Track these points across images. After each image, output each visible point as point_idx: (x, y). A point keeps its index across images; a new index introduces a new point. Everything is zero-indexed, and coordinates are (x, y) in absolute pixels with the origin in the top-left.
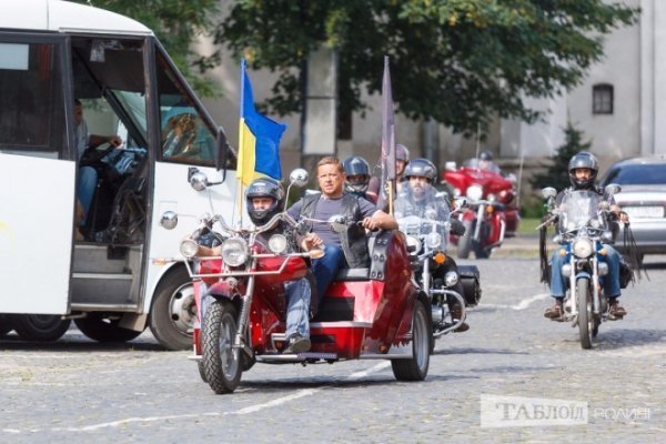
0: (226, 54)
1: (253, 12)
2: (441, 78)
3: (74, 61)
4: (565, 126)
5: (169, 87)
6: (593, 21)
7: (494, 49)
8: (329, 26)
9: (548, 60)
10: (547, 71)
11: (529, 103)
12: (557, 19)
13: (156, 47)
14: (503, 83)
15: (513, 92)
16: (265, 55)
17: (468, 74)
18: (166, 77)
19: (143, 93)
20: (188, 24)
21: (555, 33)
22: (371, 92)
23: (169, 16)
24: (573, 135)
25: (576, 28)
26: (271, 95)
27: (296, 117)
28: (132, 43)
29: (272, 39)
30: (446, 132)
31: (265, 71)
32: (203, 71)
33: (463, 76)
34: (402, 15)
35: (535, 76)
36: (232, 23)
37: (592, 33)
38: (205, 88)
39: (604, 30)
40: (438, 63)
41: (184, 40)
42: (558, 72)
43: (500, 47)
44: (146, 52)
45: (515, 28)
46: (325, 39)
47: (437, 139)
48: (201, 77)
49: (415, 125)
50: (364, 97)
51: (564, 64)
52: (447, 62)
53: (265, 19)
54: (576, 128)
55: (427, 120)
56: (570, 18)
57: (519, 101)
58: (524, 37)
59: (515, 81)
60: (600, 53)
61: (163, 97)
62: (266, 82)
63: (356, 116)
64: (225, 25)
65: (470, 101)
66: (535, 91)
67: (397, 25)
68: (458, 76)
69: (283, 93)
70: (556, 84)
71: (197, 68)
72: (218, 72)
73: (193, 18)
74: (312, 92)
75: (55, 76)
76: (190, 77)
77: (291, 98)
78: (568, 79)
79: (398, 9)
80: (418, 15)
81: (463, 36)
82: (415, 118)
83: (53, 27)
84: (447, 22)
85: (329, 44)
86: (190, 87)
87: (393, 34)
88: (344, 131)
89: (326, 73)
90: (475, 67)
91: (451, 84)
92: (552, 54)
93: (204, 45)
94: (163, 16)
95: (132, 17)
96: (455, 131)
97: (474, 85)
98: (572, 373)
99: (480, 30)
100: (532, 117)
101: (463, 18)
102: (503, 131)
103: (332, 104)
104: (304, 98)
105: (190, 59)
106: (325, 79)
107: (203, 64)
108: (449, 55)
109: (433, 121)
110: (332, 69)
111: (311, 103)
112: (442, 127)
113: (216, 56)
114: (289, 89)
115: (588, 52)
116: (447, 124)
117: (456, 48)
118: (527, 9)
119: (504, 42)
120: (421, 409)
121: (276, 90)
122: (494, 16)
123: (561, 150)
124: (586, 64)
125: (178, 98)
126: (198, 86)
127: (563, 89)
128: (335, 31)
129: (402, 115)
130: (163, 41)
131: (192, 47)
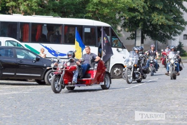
0: (123, 29)
1: (127, 23)
2: (158, 34)
3: (98, 31)
4: (179, 41)
5: (114, 35)
6: (183, 24)
7: (167, 29)
8: (140, 25)
9: (176, 30)
10: (176, 32)
11: (173, 37)
12: (178, 24)
13: (111, 28)
14: (169, 34)
15: (170, 36)
16: (129, 30)
17: (163, 33)
18: (113, 33)
19: (109, 36)
20: (117, 25)
21: (177, 26)
22: (147, 36)
23: (113, 23)
24: (180, 43)
25: (181, 25)
26: (130, 36)
27: (134, 40)
28: (107, 28)
29: (130, 27)
30: (159, 42)
31: (129, 32)
32: (119, 32)
33: (162, 33)
34: (152, 23)
35: (174, 33)
36: (124, 24)
37: (183, 26)
38: (119, 35)
39: (185, 25)
40: (158, 31)
41: (116, 27)
42: (178, 32)
43: (168, 28)
44: (110, 29)
45: (171, 25)
46: (139, 27)
47: (158, 44)
48: (119, 33)
49: (154, 41)
50: (146, 37)
51: (179, 31)
52: (159, 31)
53: (129, 24)
54: (181, 42)
55: (156, 40)
56: (180, 24)
57: (172, 37)
58: (172, 27)
59: (171, 34)
60: (185, 29)
61: (113, 37)
62: (129, 34)
63: (144, 40)
64: (123, 25)
65: (163, 37)
66: (174, 35)
67: (151, 25)
68: (161, 33)
69: (132, 36)
70: (178, 34)
71: (118, 32)
72: (121, 33)
73: (117, 24)
74: (137, 36)
75: (95, 33)
76: (117, 33)
77: (134, 37)
78: (179, 34)
79: (151, 22)
80: (155, 23)
81: (162, 26)
82: (154, 40)
83: (94, 25)
84: (159, 24)
85: (140, 28)
86: (117, 35)
87: (150, 26)
88: (142, 42)
89: (139, 33)
90: (164, 32)
91: (160, 34)
92: (177, 30)
93: (119, 28)
94: (112, 23)
95: (107, 23)
96: (161, 42)
97: (164, 35)
98: (180, 82)
99: (165, 25)
100: (174, 39)
101: (162, 23)
102: (169, 42)
103: (140, 38)
104: (136, 37)
105: (117, 30)
106: (139, 34)
107: (119, 31)
108: (160, 30)
109: (157, 41)
110: (140, 32)
111: (137, 38)
112: (158, 41)
113: (121, 30)
114: (133, 35)
115: (183, 29)
116: (159, 41)
117: (161, 28)
118: (173, 22)
119: (169, 28)
120: (156, 89)
121: (131, 35)
122: (167, 23)
123: (178, 45)
124: (182, 31)
125: (115, 37)
126: (118, 35)
127: (179, 35)
128: (141, 25)
129: (152, 40)
130: (113, 27)
131: (117, 28)
